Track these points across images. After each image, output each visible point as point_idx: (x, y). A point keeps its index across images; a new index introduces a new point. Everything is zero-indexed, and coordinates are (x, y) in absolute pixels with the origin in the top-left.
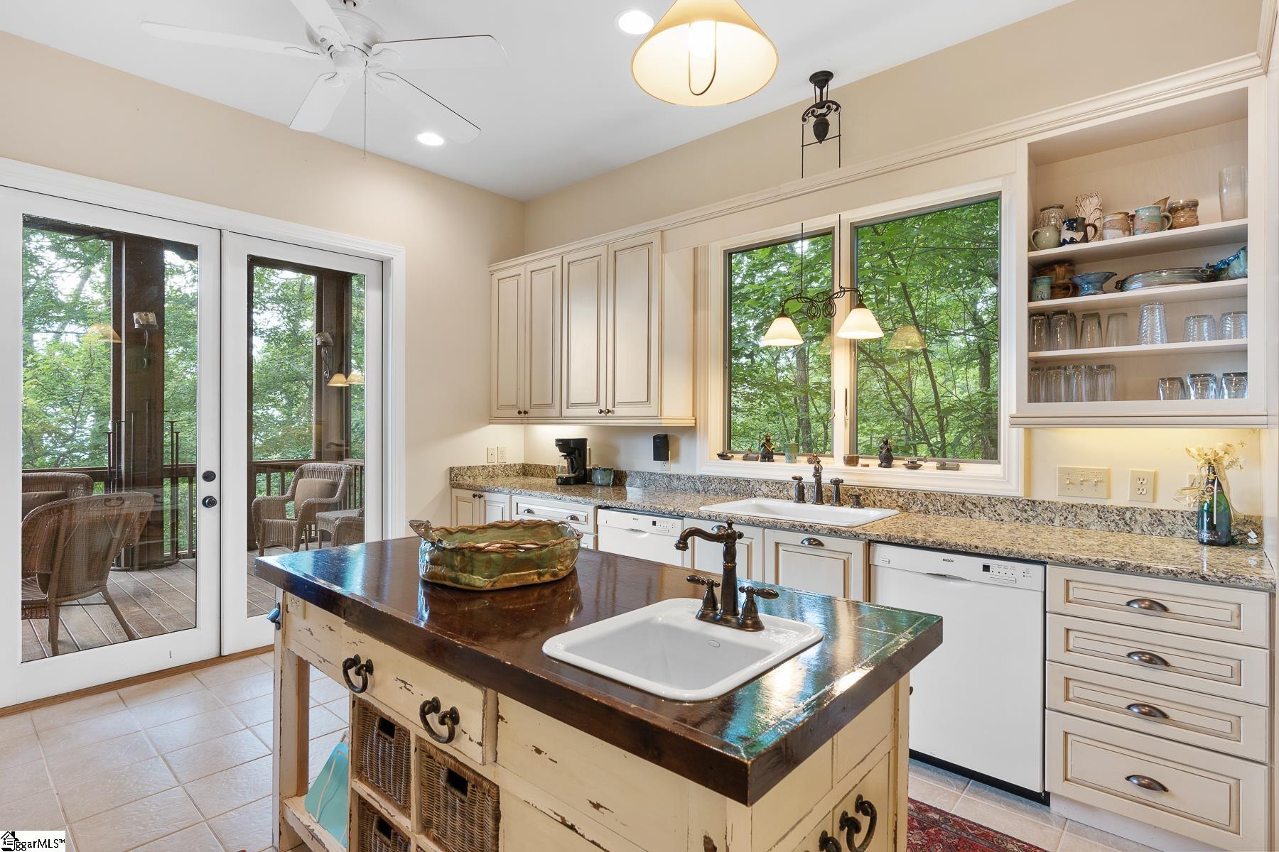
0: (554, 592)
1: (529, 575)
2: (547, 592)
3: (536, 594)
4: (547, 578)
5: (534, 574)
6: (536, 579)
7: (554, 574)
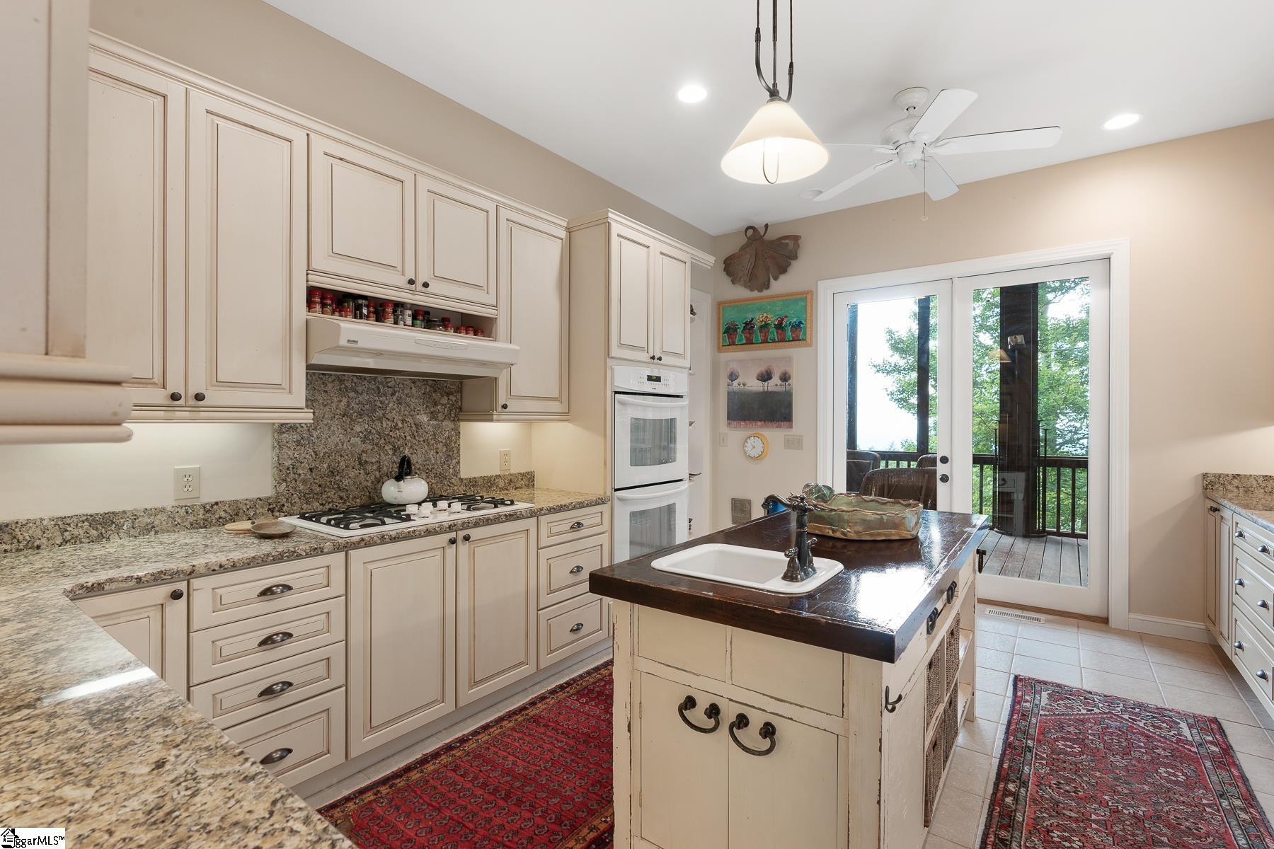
0: (844, 547)
1: (825, 528)
2: (839, 545)
3: (831, 544)
4: (838, 535)
5: (829, 528)
6: (831, 534)
7: (843, 534)
